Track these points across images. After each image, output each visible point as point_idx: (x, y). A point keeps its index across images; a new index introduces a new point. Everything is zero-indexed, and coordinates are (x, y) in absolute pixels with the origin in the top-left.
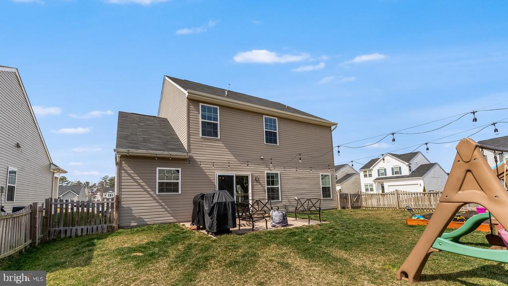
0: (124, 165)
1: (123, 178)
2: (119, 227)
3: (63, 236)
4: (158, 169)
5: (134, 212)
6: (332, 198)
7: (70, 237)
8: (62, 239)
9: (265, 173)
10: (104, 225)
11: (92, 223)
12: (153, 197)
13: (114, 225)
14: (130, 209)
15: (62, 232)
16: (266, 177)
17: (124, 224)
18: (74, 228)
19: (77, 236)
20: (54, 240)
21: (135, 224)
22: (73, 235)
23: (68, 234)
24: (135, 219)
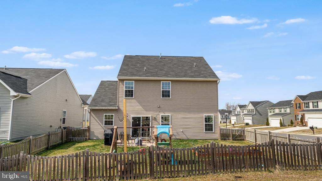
0: (92, 113)
1: (91, 119)
2: (89, 139)
3: (72, 140)
4: (104, 114)
5: (95, 133)
6: (214, 131)
7: (74, 141)
8: (72, 142)
9: (161, 115)
10: (84, 138)
11: (81, 137)
12: (102, 127)
13: (87, 138)
14: (93, 132)
15: (72, 139)
16: (161, 118)
17: (91, 138)
18: (75, 138)
19: (76, 141)
20: (69, 142)
21: (95, 138)
22: (75, 140)
23: (73, 140)
24: (95, 136)
